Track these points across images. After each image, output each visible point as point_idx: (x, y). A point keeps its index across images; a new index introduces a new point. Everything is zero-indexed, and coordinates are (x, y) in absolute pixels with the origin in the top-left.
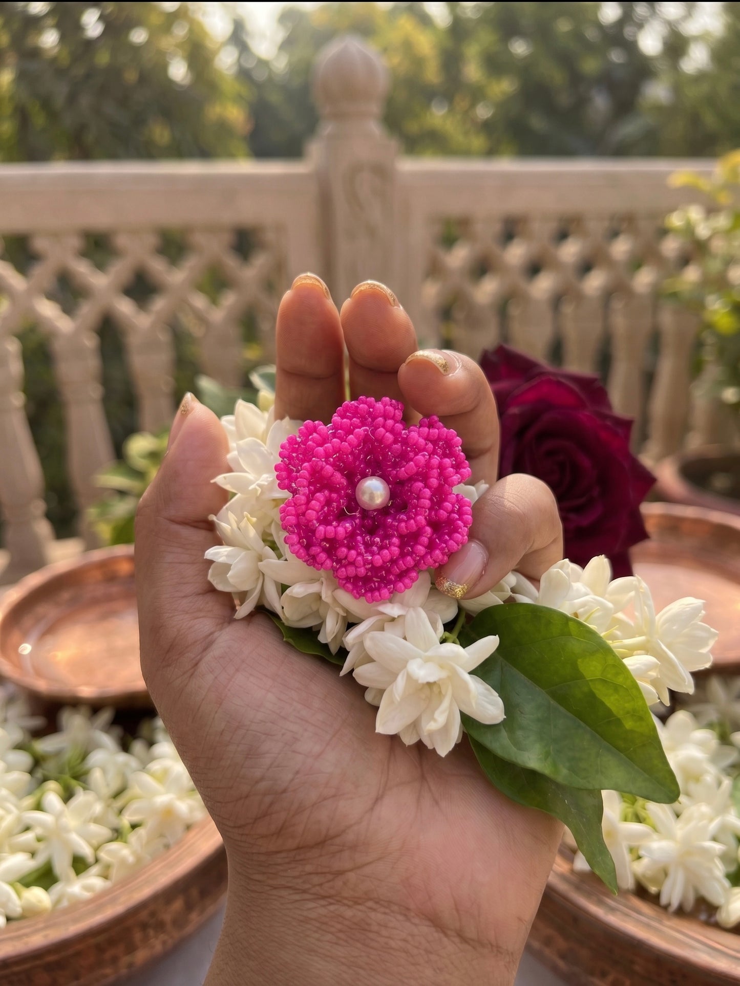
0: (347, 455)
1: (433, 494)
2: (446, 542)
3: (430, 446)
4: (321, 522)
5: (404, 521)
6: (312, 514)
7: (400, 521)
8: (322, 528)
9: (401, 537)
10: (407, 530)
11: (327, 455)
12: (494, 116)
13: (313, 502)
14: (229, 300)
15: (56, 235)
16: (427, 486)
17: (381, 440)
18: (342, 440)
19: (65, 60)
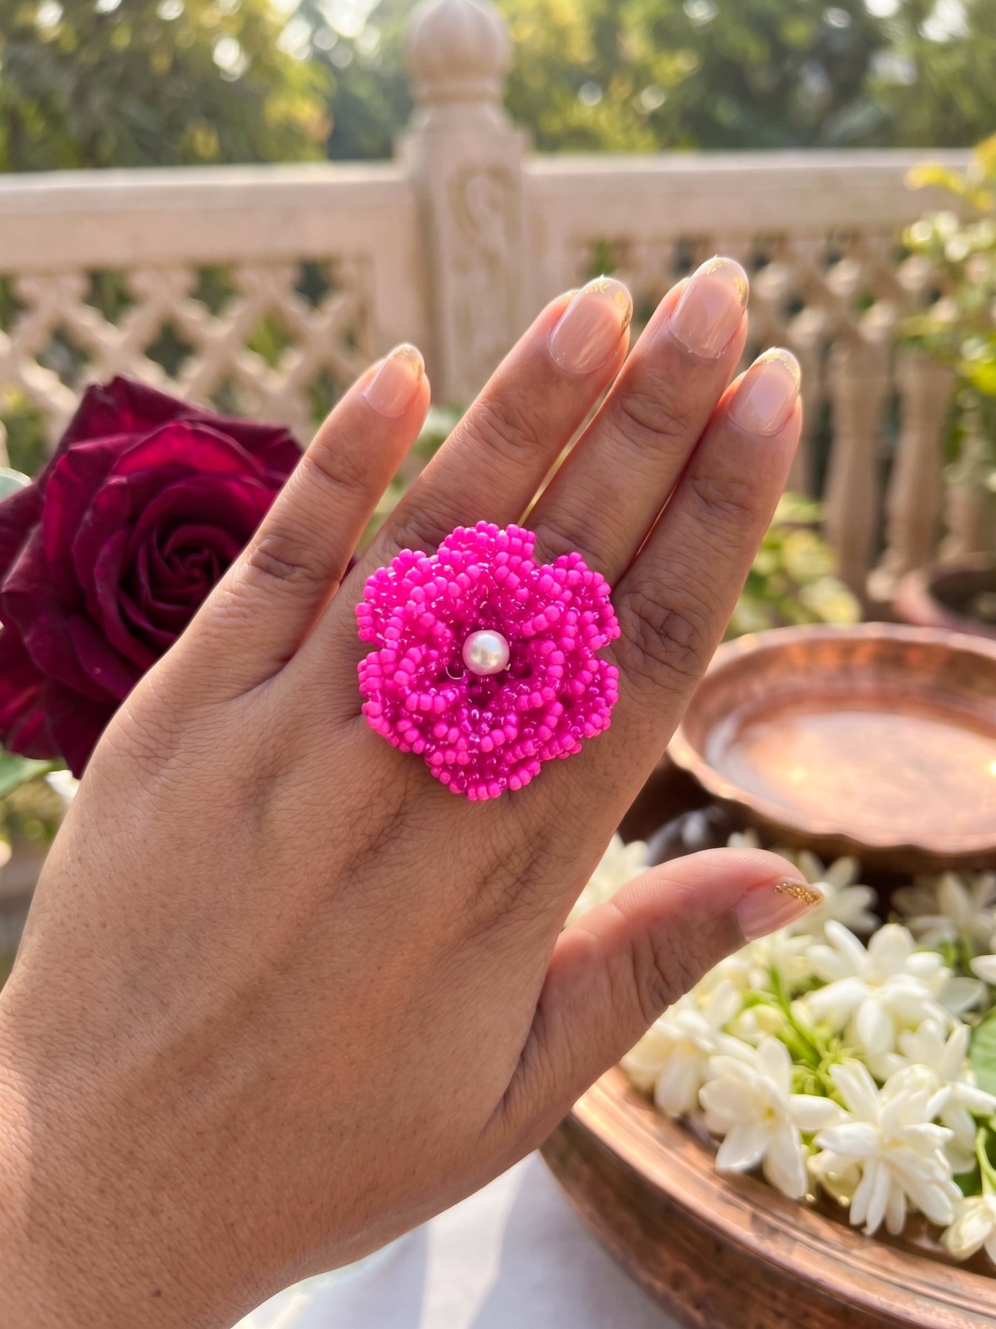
0: (455, 600)
1: (567, 659)
2: (581, 725)
3: (568, 594)
4: (414, 689)
5: (526, 693)
6: (401, 677)
7: (520, 693)
8: (414, 697)
9: (520, 714)
10: (529, 704)
11: (428, 598)
12: (665, 105)
13: (405, 661)
14: (294, 362)
15: (48, 274)
16: (561, 647)
17: (503, 582)
18: (450, 577)
19: (70, 44)
